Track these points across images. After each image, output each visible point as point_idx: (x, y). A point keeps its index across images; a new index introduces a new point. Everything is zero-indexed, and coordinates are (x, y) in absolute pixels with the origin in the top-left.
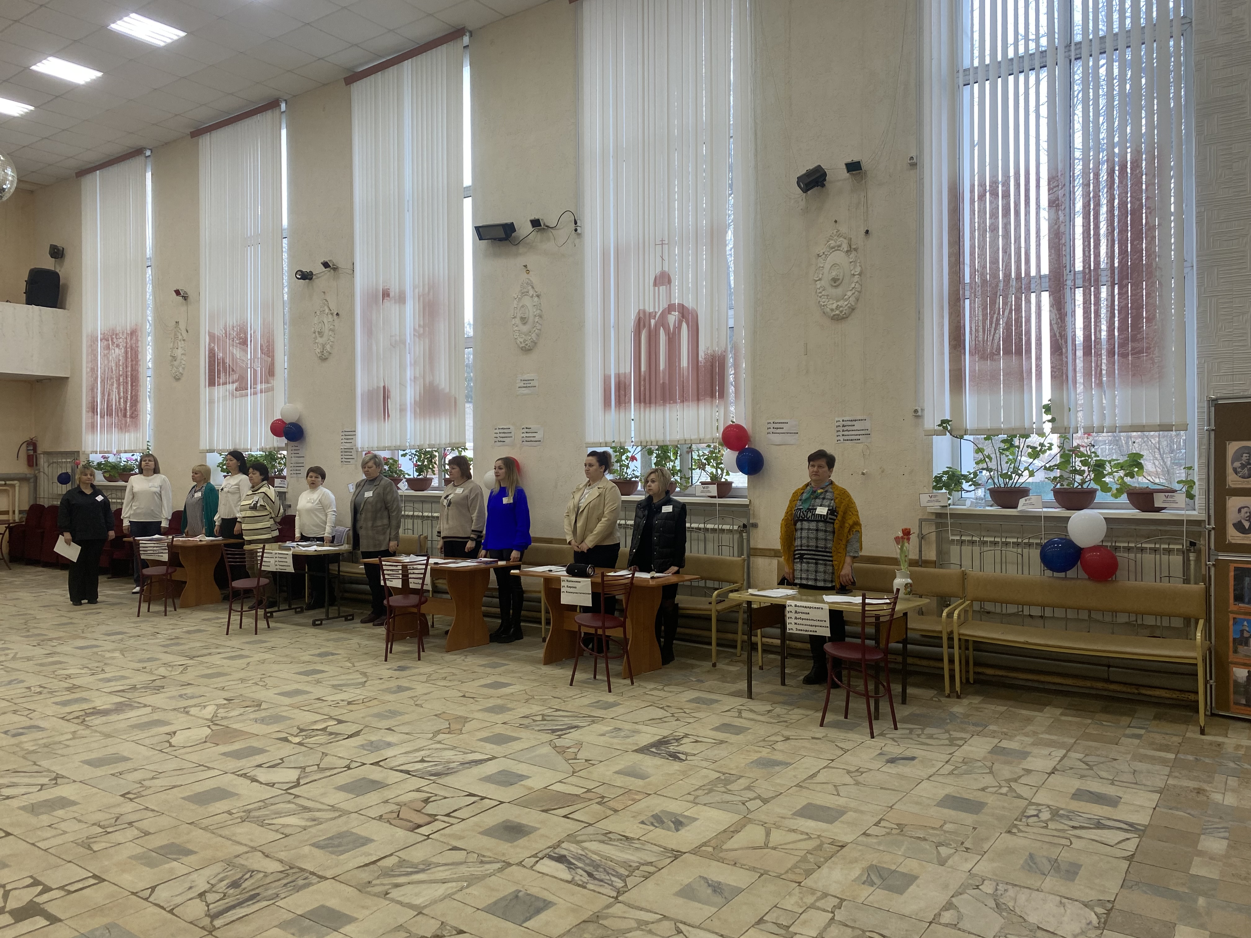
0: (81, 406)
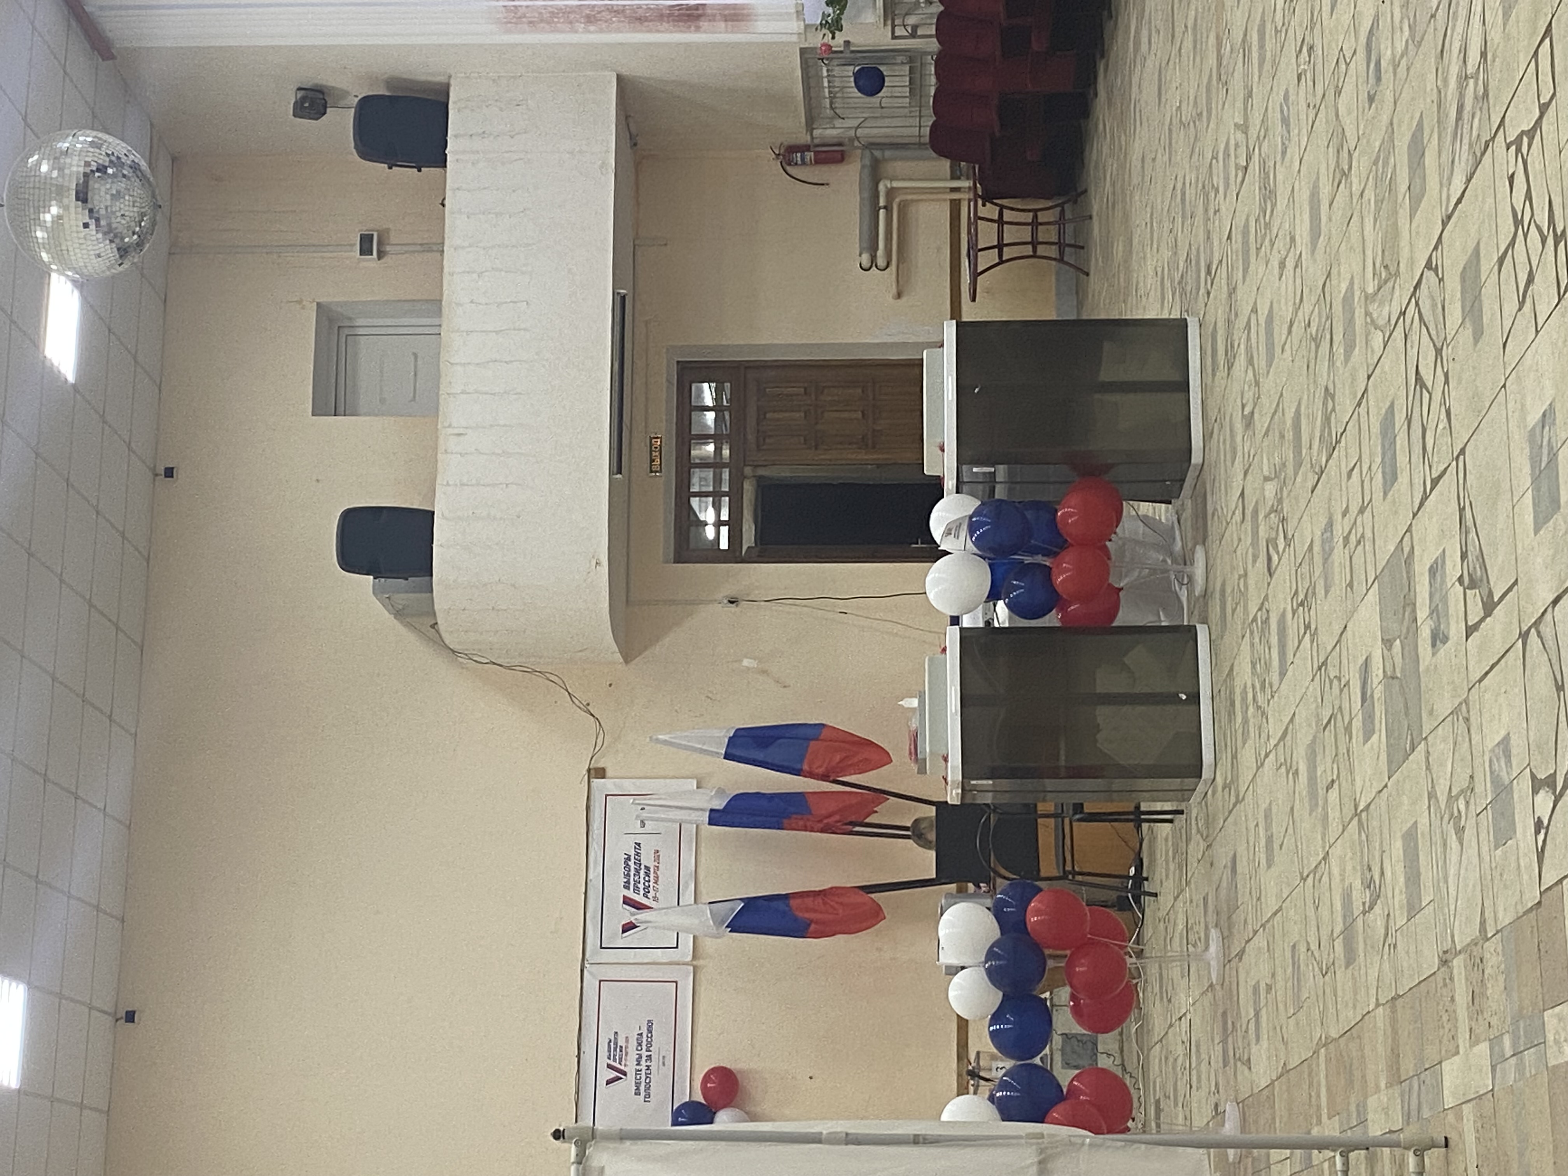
0: (688, 45)
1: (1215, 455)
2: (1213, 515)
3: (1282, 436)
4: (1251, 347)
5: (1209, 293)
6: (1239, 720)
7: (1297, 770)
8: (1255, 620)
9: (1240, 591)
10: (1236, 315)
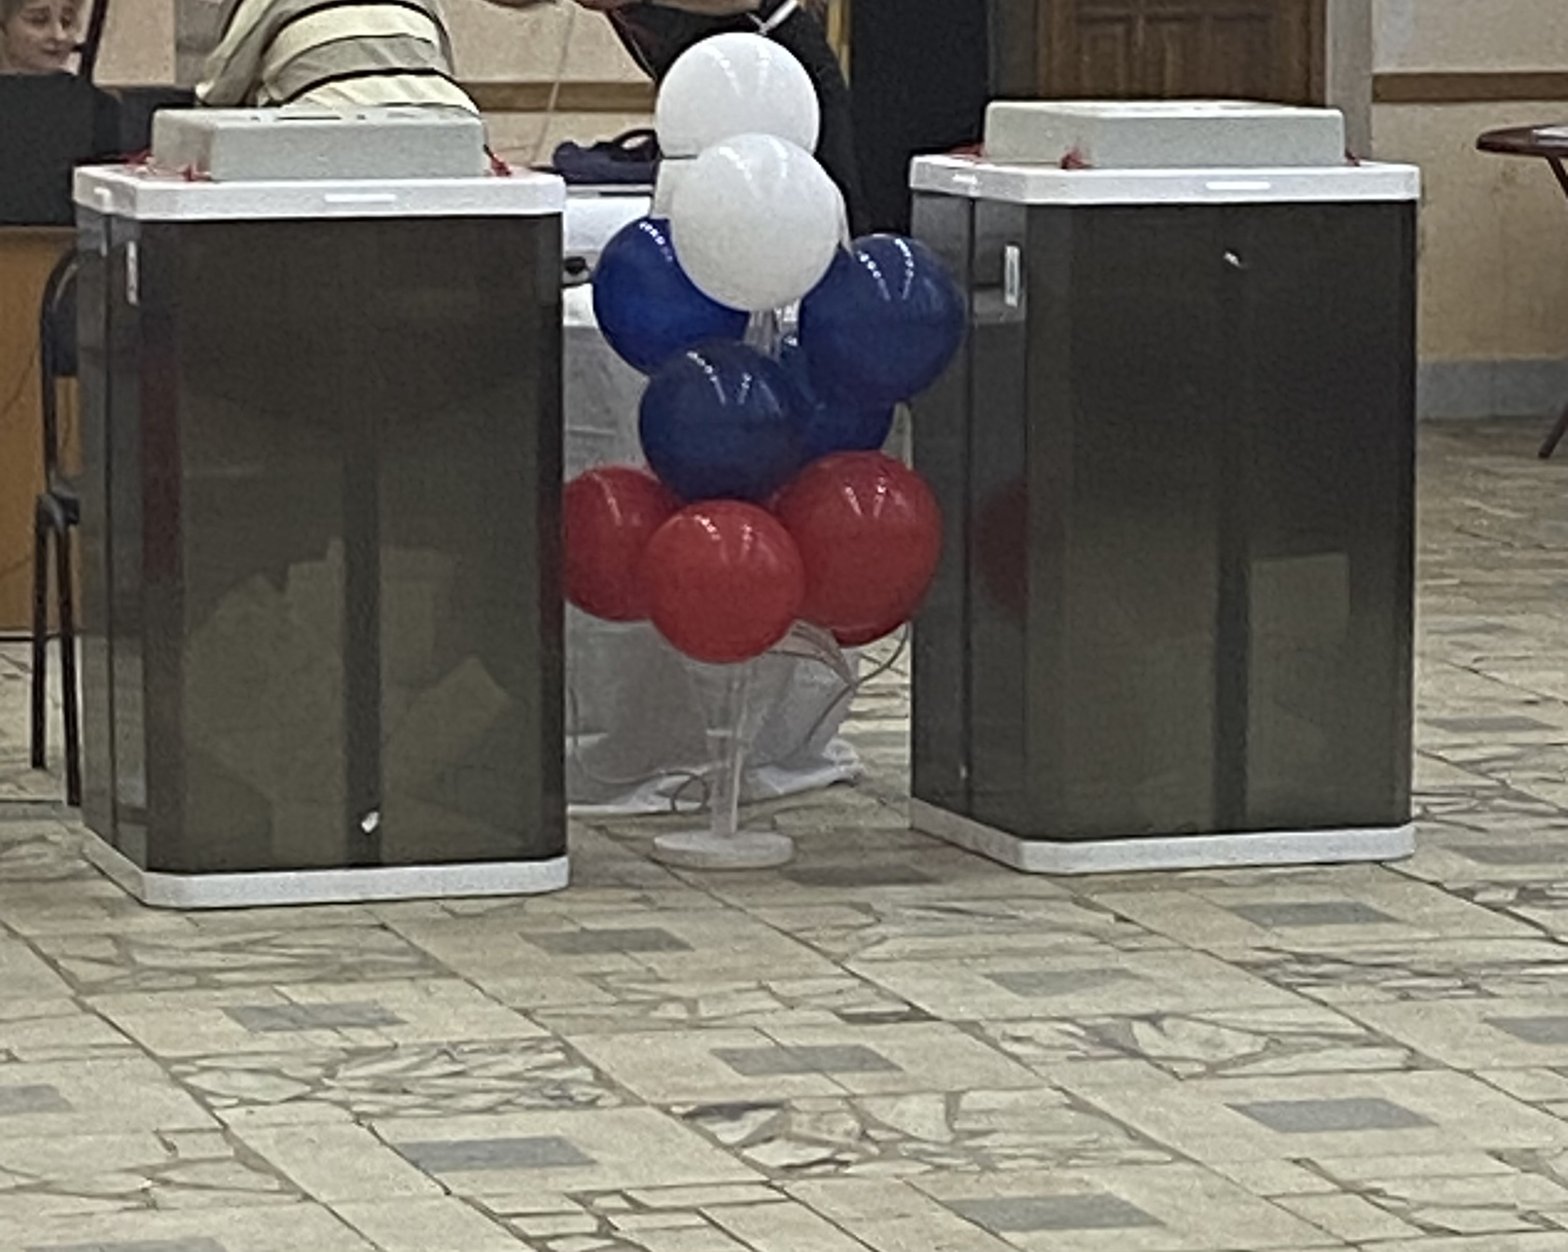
1: (1030, 917)
2: (866, 909)
3: (1065, 1157)
4: (1316, 1049)
5: (1468, 894)
6: (303, 996)
7: (153, 1205)
8: (573, 1057)
9: (655, 1006)
10: (1405, 995)
